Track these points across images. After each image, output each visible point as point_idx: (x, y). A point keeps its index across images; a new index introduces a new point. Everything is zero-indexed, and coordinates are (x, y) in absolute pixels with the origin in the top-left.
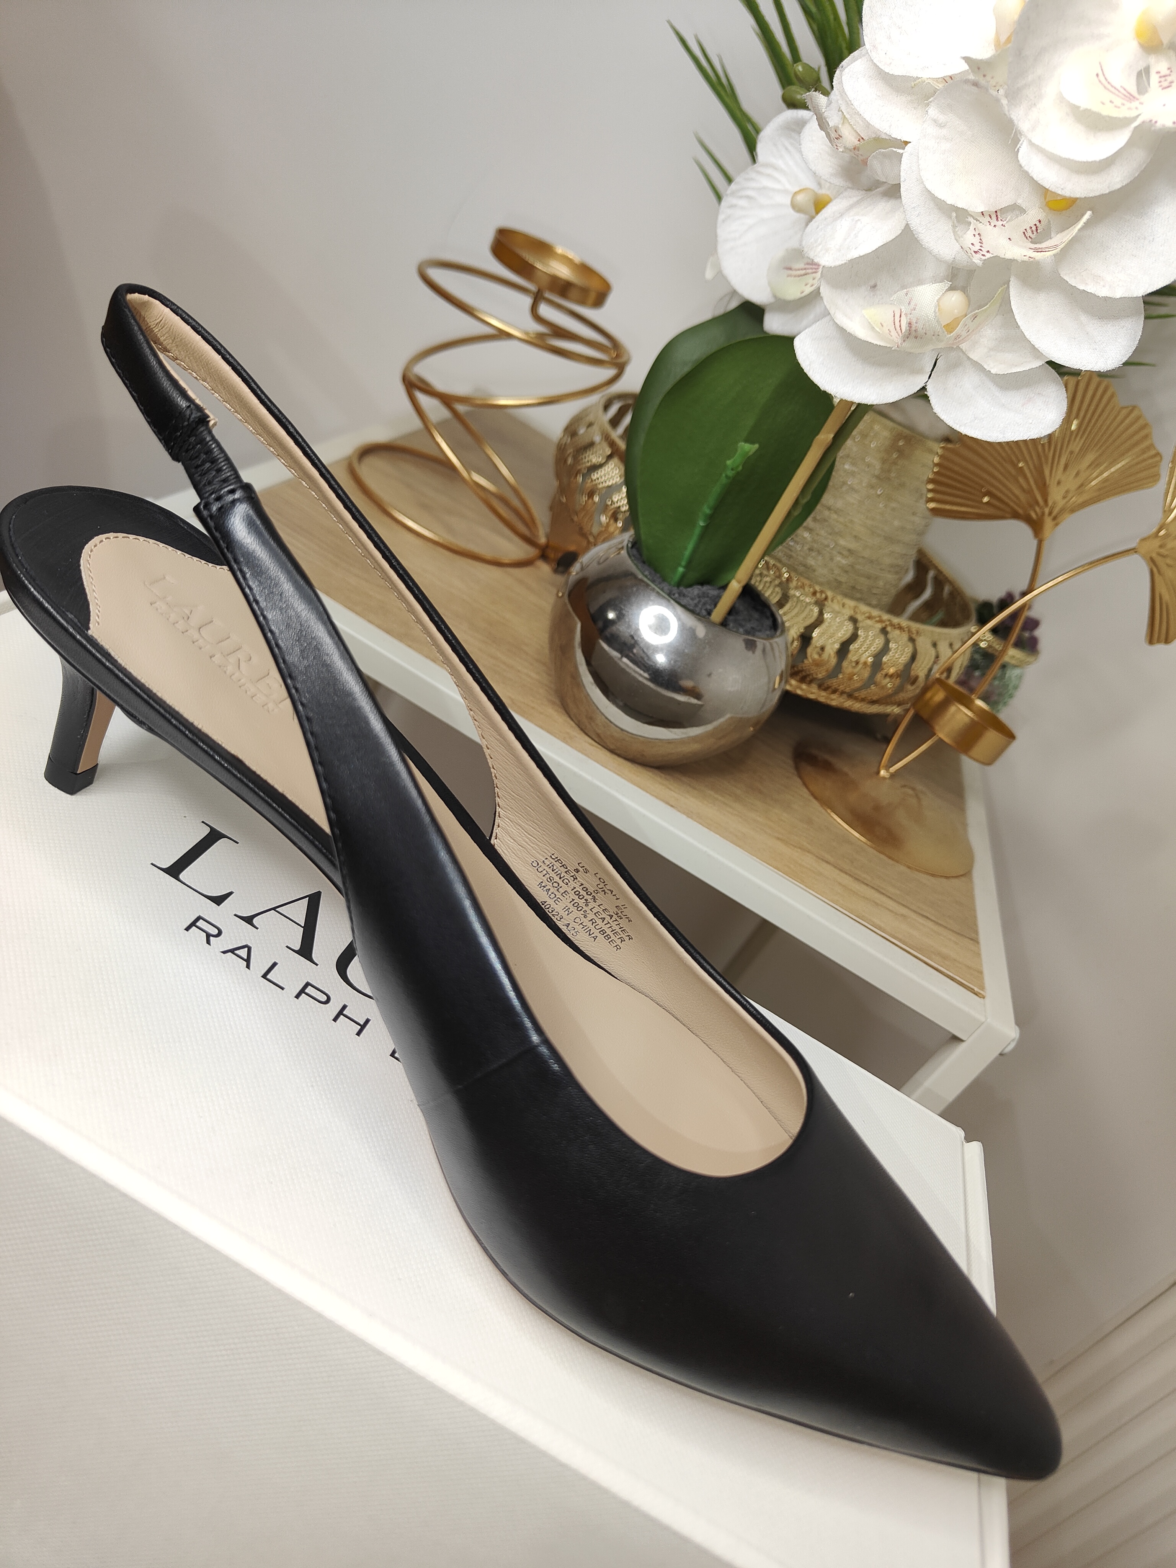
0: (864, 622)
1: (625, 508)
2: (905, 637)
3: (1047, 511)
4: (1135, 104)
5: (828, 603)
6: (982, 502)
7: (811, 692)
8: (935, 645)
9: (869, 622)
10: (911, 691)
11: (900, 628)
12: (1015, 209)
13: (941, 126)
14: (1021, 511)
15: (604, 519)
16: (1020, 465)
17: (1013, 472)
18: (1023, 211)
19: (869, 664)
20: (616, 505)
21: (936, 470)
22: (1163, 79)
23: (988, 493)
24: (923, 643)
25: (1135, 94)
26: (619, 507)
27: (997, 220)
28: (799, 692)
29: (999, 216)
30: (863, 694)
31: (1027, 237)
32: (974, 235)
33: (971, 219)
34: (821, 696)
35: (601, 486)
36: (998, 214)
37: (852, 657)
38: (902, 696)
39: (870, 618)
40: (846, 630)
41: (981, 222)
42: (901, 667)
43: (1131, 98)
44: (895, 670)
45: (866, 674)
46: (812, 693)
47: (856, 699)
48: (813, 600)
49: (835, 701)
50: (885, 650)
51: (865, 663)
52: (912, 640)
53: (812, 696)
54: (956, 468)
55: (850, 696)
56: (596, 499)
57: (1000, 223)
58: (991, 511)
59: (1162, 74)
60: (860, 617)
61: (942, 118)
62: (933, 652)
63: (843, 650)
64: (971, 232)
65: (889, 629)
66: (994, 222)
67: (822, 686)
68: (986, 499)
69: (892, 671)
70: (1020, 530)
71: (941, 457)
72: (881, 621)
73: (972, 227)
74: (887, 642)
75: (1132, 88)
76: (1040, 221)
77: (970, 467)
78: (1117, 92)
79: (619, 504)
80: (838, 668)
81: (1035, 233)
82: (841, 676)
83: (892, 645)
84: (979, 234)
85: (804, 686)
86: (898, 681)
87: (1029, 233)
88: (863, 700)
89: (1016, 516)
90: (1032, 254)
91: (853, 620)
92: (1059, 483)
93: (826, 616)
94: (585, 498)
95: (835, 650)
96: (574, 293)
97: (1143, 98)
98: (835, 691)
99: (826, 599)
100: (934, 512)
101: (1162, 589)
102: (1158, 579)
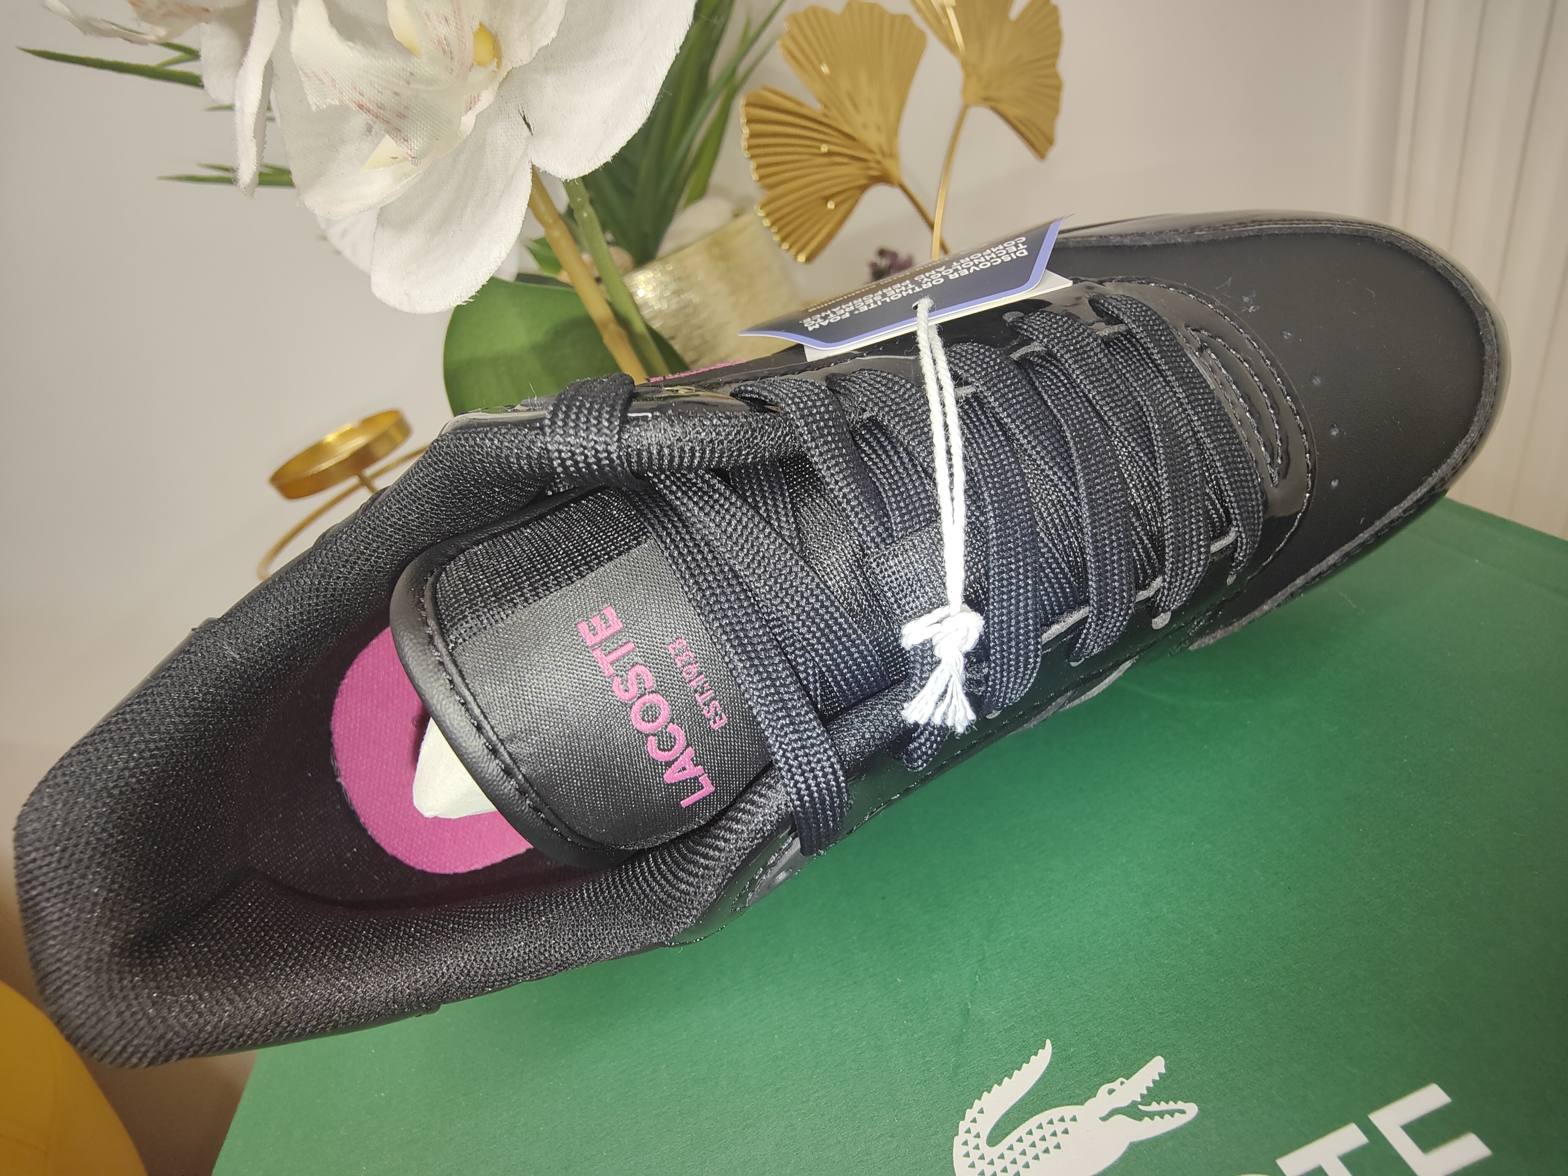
3: (879, 157)
6: (831, 210)
14: (863, 182)
16: (824, 148)
17: (825, 160)
21: (774, 229)
23: (827, 199)
54: (785, 211)
58: (844, 208)
68: (831, 205)
70: (879, 194)
71: (768, 215)
77: (792, 197)
89: (863, 189)
92: (865, 126)
96: (378, 449)
100: (809, 259)
101: (1012, 111)
102: (1002, 107)
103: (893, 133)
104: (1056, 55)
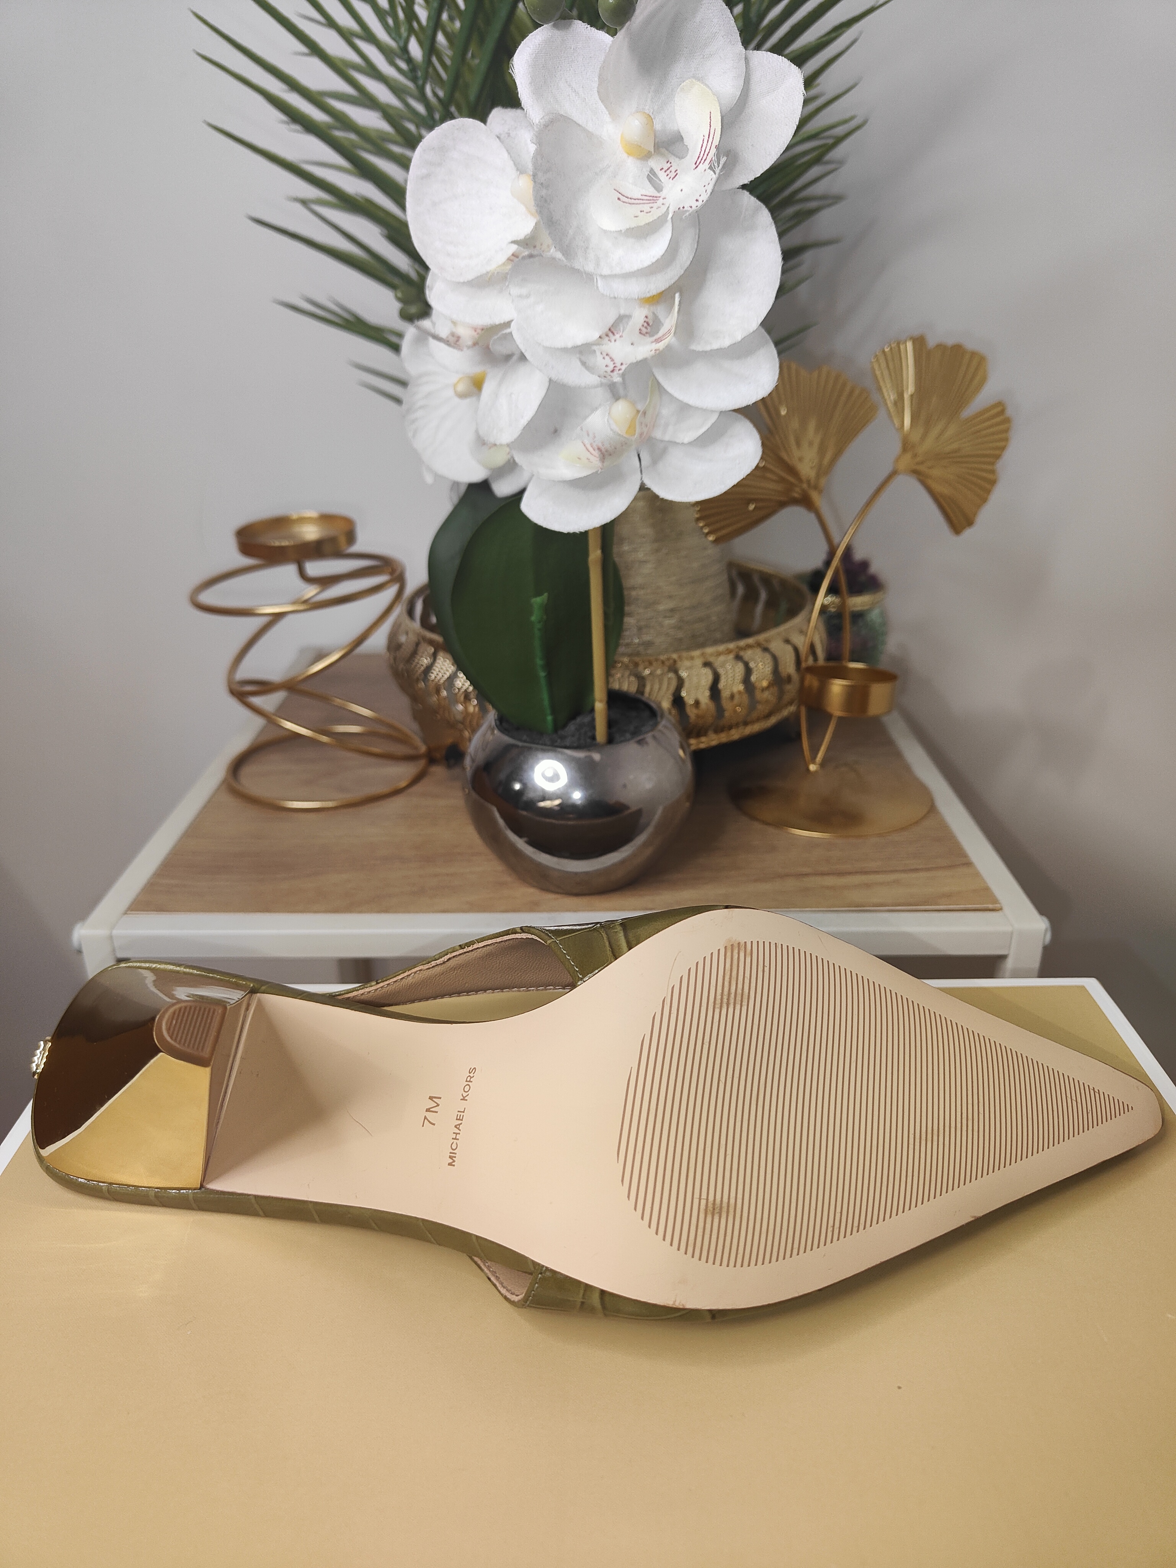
0: (718, 662)
1: (471, 688)
2: (758, 651)
3: (805, 486)
4: (661, 201)
5: (679, 664)
6: (749, 511)
7: (711, 740)
8: (787, 641)
9: (722, 658)
10: (791, 689)
11: (749, 646)
12: (622, 319)
13: (528, 296)
14: (785, 499)
15: (460, 707)
17: (758, 473)
18: (629, 317)
19: (742, 691)
20: (463, 690)
22: (669, 171)
23: (750, 501)
24: (777, 646)
25: (656, 194)
26: (466, 691)
27: (613, 334)
28: (702, 746)
29: (614, 331)
30: (755, 715)
31: (644, 335)
32: (604, 358)
33: (595, 348)
34: (723, 738)
35: (442, 681)
36: (612, 329)
37: (725, 694)
38: (787, 698)
39: (719, 654)
40: (707, 677)
41: (603, 345)
42: (770, 677)
43: (654, 199)
44: (767, 682)
45: (745, 698)
46: (713, 740)
47: (753, 722)
48: (666, 669)
49: (735, 735)
50: (748, 671)
51: (740, 692)
52: (766, 650)
53: (714, 743)
55: (746, 723)
56: (444, 693)
57: (617, 336)
58: (762, 513)
59: (665, 168)
60: (712, 659)
61: (524, 291)
62: (789, 648)
63: (714, 691)
64: (599, 358)
65: (742, 653)
66: (612, 338)
67: (718, 730)
68: (752, 507)
69: (765, 684)
70: (794, 514)
72: (729, 651)
73: (598, 353)
74: (746, 665)
75: (651, 191)
76: (646, 317)
78: (641, 202)
79: (464, 688)
80: (720, 710)
81: (649, 327)
82: (727, 714)
83: (752, 665)
84: (607, 355)
85: (703, 739)
86: (774, 690)
87: (644, 330)
88: (758, 720)
89: (782, 505)
90: (655, 346)
91: (707, 664)
92: (801, 459)
93: (684, 674)
94: (435, 698)
95: (708, 698)
97: (663, 194)
98: (730, 728)
99: (675, 661)
100: (716, 541)
101: (938, 488)
102: (930, 482)
103: (824, 470)
104: (998, 457)
